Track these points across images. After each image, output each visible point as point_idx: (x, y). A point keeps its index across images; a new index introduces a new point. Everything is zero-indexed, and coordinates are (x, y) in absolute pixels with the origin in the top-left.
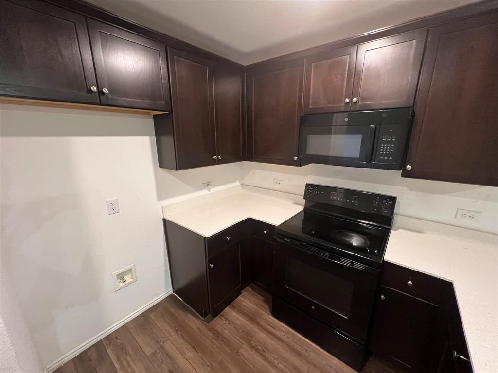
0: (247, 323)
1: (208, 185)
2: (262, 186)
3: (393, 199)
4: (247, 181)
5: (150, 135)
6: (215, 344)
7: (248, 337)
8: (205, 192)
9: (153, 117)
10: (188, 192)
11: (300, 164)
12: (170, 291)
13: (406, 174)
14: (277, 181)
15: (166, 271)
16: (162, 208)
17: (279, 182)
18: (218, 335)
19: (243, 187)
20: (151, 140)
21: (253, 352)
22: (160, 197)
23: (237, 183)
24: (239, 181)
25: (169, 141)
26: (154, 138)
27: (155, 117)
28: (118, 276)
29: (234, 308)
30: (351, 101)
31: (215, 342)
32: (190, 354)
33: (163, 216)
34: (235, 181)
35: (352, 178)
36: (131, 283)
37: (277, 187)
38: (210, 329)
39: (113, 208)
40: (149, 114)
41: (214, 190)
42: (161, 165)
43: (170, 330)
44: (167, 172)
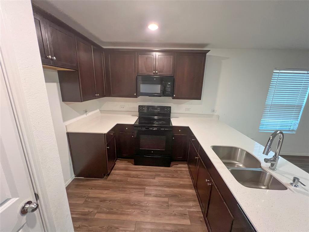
0: (125, 172)
1: (86, 111)
2: (113, 110)
3: (170, 107)
5: (57, 83)
6: (115, 184)
7: (129, 176)
8: (85, 116)
9: (57, 71)
10: (78, 116)
11: (136, 97)
12: (73, 177)
13: (174, 98)
14: (121, 106)
15: (70, 165)
16: (66, 126)
17: (123, 107)
18: (114, 181)
19: (101, 112)
21: (133, 178)
22: (64, 120)
23: (98, 110)
24: (99, 109)
26: (59, 84)
27: (59, 72)
29: (116, 170)
30: (155, 72)
31: (114, 183)
32: (106, 192)
33: (67, 131)
37: (122, 109)
38: (110, 180)
40: (55, 69)
41: (90, 114)
42: (64, 100)
43: (88, 190)
44: (67, 104)
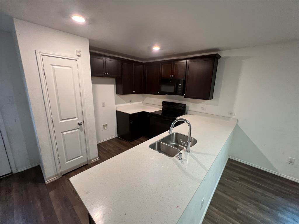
1: (131, 101)
2: (150, 103)
3: (185, 105)
4: (144, 102)
5: (114, 84)
8: (129, 104)
10: (124, 103)
12: (117, 136)
13: (185, 97)
14: (155, 101)
15: (116, 128)
16: (116, 107)
19: (143, 104)
20: (114, 86)
22: (116, 103)
23: (141, 102)
25: (120, 86)
26: (115, 85)
27: (116, 79)
28: (104, 125)
30: (172, 76)
33: (117, 110)
34: (140, 101)
35: (176, 99)
36: (106, 129)
37: (155, 103)
39: (104, 105)
42: (117, 93)
44: (119, 96)
